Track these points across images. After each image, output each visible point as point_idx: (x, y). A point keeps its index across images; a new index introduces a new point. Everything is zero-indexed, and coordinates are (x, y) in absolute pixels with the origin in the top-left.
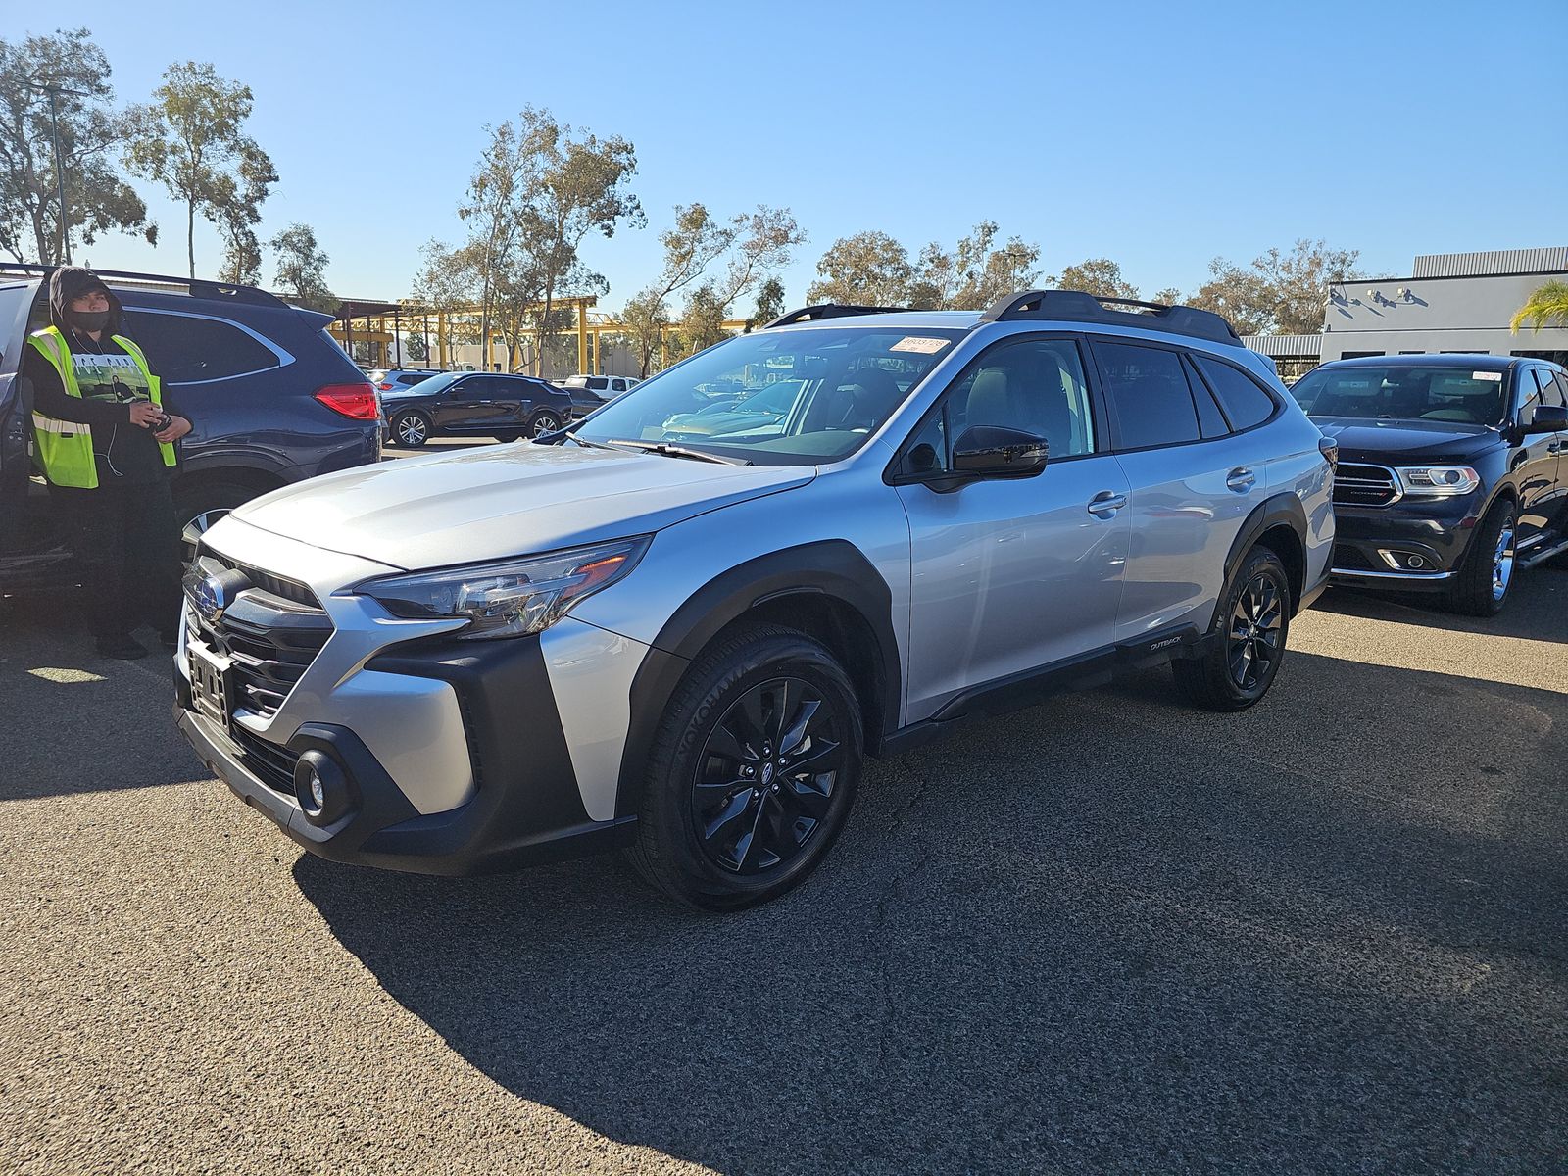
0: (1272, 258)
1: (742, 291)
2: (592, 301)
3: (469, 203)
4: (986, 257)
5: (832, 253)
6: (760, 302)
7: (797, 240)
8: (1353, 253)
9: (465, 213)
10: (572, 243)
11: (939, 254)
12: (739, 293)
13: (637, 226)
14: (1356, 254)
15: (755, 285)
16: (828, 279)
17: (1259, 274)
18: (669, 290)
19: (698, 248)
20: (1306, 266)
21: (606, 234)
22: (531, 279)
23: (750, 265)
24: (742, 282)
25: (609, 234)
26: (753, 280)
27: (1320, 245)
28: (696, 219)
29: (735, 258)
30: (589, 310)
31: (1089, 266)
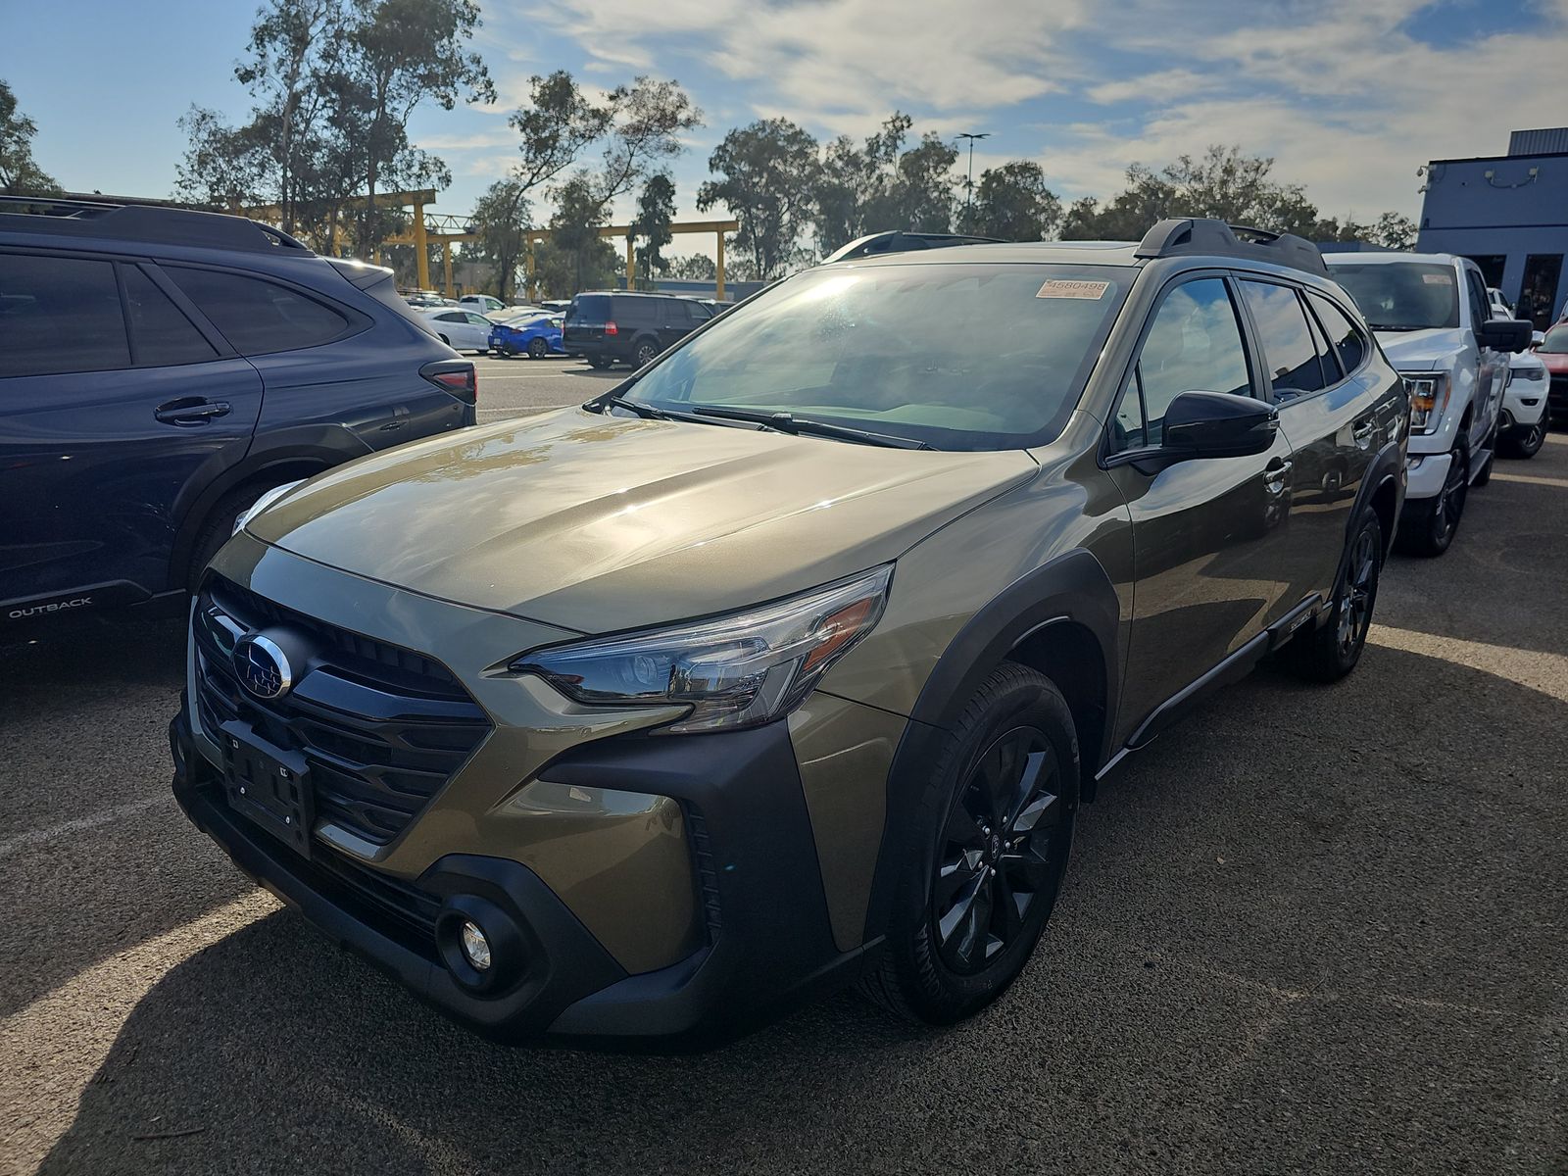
0: (1184, 166)
1: (622, 187)
2: (430, 197)
3: (250, 60)
4: (897, 157)
5: (725, 145)
6: (644, 202)
7: (688, 123)
8: (1268, 161)
9: (246, 76)
10: (400, 117)
11: (849, 151)
12: (618, 190)
13: (482, 97)
14: (1270, 162)
15: (637, 180)
16: (721, 177)
17: (1170, 184)
18: (530, 184)
19: (565, 133)
20: (1218, 174)
21: (443, 104)
22: (345, 164)
23: (632, 155)
24: (621, 175)
25: (449, 106)
26: (636, 172)
27: (1234, 151)
28: (558, 94)
29: (613, 146)
30: (426, 209)
31: (1010, 169)
